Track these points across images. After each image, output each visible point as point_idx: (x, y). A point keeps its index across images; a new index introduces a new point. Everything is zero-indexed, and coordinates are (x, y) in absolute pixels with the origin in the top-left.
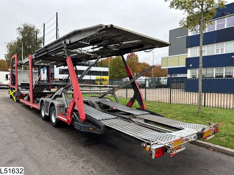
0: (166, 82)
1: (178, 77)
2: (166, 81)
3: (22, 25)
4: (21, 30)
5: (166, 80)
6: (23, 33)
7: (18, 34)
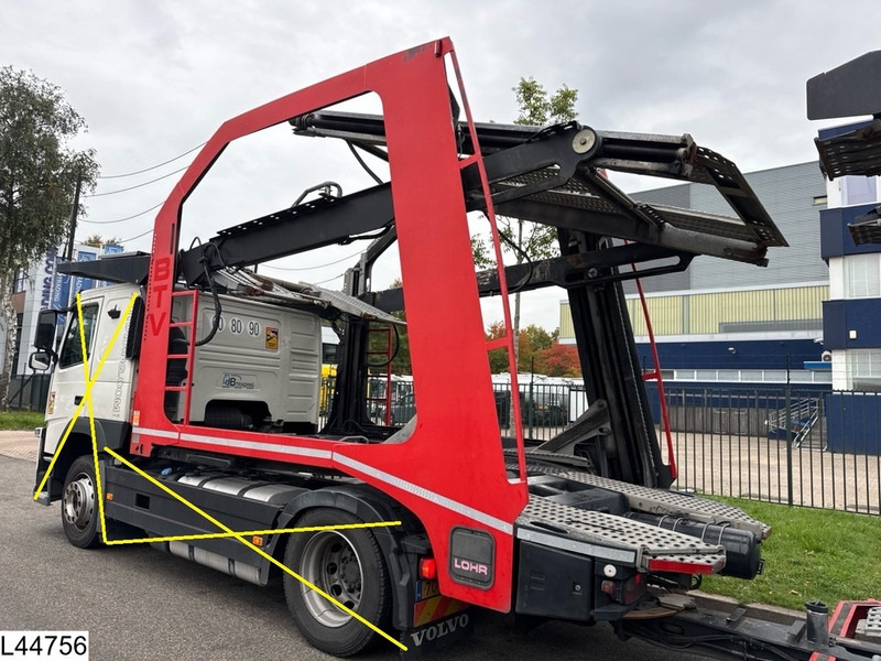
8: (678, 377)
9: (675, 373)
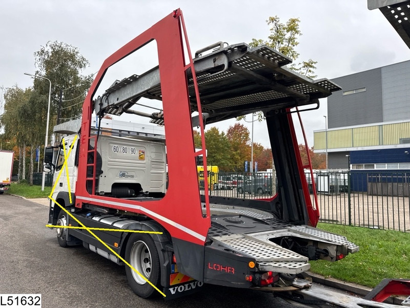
0: (346, 181)
1: (375, 169)
2: (346, 177)
3: (48, 45)
4: (46, 57)
5: (346, 175)
6: (48, 64)
7: (37, 65)
8: (377, 167)
9: (375, 165)
